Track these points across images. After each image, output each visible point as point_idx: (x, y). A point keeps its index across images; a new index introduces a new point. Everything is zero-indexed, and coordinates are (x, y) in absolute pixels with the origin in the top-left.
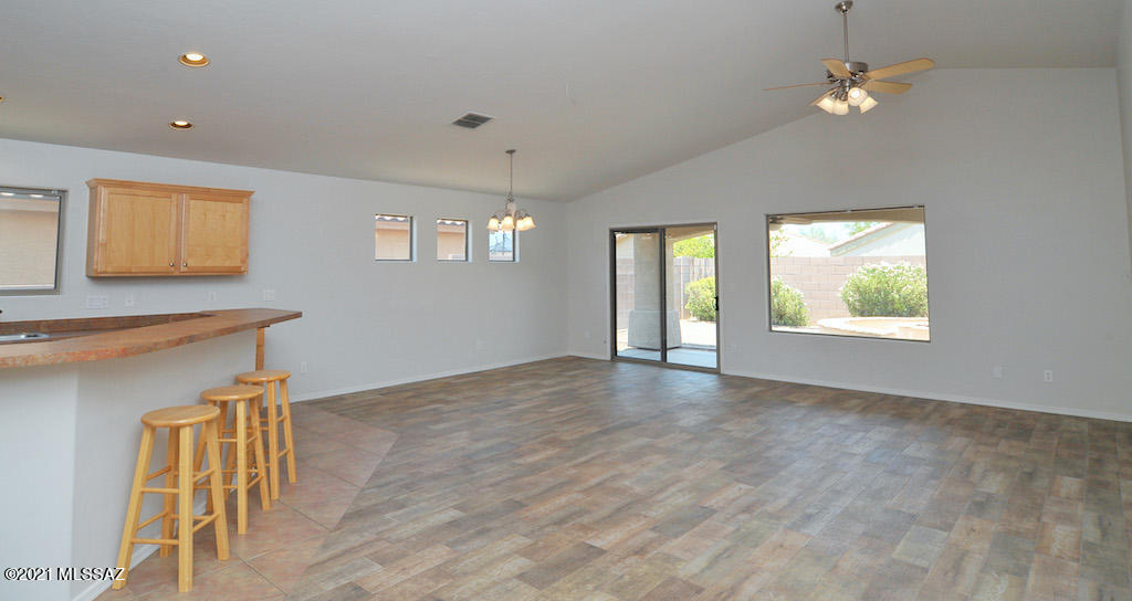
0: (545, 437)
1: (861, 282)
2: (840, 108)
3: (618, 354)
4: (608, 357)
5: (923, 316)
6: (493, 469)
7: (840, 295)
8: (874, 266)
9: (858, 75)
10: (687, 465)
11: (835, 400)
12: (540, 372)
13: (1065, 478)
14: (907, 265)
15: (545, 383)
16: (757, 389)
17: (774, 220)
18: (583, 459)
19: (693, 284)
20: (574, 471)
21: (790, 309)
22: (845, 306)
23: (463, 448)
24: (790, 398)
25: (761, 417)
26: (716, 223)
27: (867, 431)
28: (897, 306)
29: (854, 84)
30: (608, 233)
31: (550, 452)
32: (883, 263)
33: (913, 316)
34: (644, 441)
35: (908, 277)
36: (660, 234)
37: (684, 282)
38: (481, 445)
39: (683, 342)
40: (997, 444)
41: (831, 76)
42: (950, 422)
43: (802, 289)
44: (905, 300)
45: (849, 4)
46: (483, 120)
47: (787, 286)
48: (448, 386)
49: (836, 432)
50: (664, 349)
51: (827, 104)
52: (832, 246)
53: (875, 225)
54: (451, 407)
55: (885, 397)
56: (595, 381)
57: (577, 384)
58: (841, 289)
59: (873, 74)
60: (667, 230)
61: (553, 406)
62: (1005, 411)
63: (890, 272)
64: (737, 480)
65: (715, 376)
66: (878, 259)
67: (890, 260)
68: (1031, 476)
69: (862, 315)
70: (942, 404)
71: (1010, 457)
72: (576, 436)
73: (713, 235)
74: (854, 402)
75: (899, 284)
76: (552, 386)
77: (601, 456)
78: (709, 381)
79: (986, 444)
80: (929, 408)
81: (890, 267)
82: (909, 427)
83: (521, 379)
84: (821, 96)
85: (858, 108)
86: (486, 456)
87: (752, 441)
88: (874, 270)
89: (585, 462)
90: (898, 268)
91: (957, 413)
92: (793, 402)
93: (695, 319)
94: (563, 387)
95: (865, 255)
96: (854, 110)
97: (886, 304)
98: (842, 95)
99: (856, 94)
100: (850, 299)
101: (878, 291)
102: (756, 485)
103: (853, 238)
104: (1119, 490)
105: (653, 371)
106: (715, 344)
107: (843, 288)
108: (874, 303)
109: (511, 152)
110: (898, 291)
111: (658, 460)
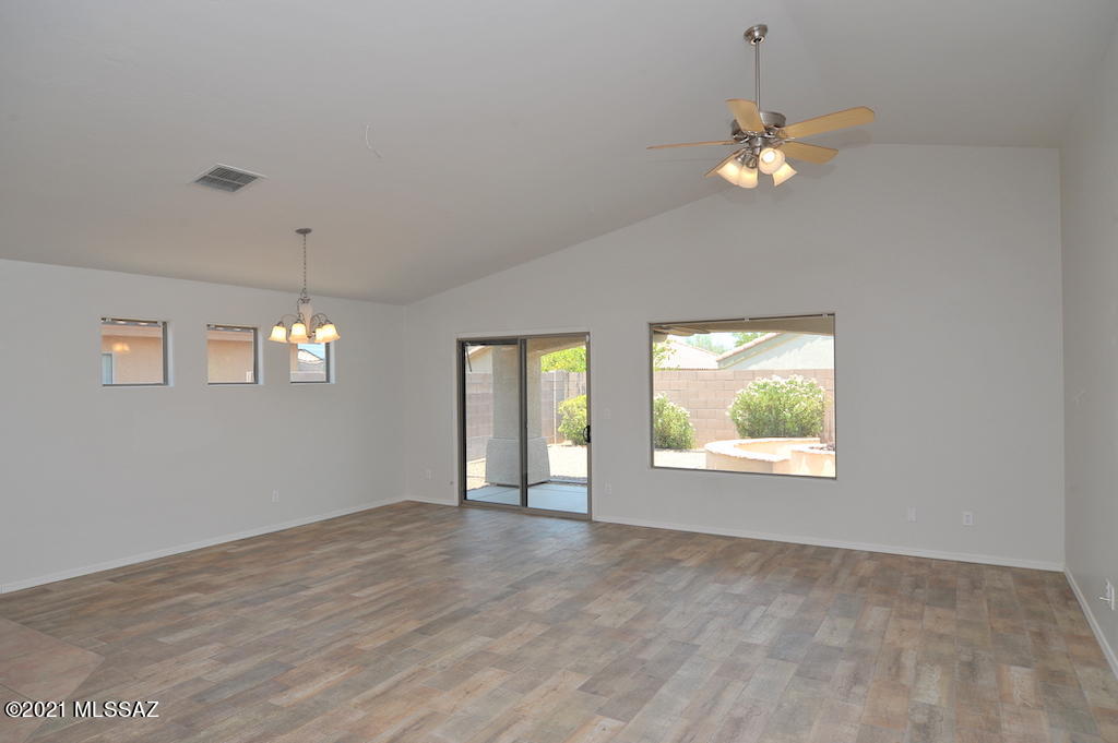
0: (332, 648)
1: (751, 399)
2: (748, 178)
3: (469, 497)
4: (455, 502)
5: (814, 436)
6: (234, 720)
7: (728, 414)
8: (765, 380)
9: (774, 130)
10: (533, 686)
11: (726, 554)
12: (360, 528)
13: (1013, 668)
14: (799, 379)
15: (363, 546)
16: (635, 542)
17: (658, 330)
18: (379, 688)
19: (567, 403)
20: (360, 714)
21: (675, 430)
22: (734, 426)
23: (199, 680)
24: (675, 554)
25: (637, 588)
26: (588, 333)
27: (767, 603)
28: (789, 425)
29: (766, 143)
30: (455, 344)
31: (335, 677)
32: (776, 378)
33: (804, 436)
34: (477, 643)
35: (801, 394)
36: (521, 347)
37: (558, 400)
38: (229, 671)
39: (552, 474)
40: (921, 616)
41: (737, 131)
42: (861, 583)
43: (688, 409)
44: (797, 417)
45: (763, 29)
46: (247, 179)
47: (672, 404)
48: (220, 560)
49: (730, 607)
50: (524, 486)
51: (732, 171)
52: (720, 357)
53: (762, 336)
54: (211, 598)
55: (784, 547)
56: (433, 539)
57: (405, 546)
58: (731, 406)
59: (792, 131)
60: (528, 341)
61: (363, 587)
62: (920, 562)
63: (782, 387)
64: (600, 711)
65: (584, 524)
66: (768, 373)
67: (784, 374)
68: (971, 668)
69: (752, 435)
70: (848, 553)
71: (941, 637)
72: (380, 643)
73: (584, 348)
74: (751, 556)
75: (791, 401)
76: (373, 551)
77: (411, 678)
78: (576, 533)
79: (909, 617)
80: (836, 560)
81: (783, 382)
82: (817, 593)
83: (333, 541)
84: (723, 162)
85: (771, 176)
86: (228, 694)
87: (625, 632)
88: (765, 386)
89: (384, 693)
90: (791, 383)
91: (867, 568)
92: (679, 561)
93: (570, 443)
94: (387, 552)
95: (754, 367)
96: (765, 178)
97: (777, 423)
98: (752, 161)
99: (770, 158)
100: (739, 418)
101: (769, 409)
102: (626, 719)
103: (741, 348)
104: (1080, 686)
105: (508, 520)
106: (586, 476)
107: (731, 408)
108: (764, 423)
109: (305, 232)
110: (791, 410)
111: (491, 678)
